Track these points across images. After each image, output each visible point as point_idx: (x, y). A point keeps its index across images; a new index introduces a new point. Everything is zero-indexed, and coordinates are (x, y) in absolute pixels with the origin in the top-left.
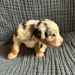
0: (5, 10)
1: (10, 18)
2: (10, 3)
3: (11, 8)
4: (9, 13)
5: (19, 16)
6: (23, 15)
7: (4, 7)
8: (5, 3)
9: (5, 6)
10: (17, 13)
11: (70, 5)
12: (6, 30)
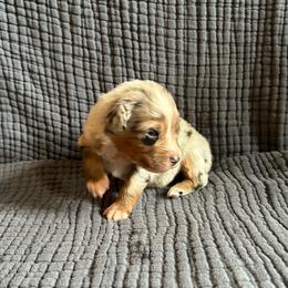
0: (44, 56)
1: (56, 87)
2: (64, 37)
3: (64, 54)
4: (56, 69)
5: (89, 81)
6: (104, 81)
7: (43, 48)
8: (46, 36)
9: (46, 45)
10: (84, 69)
11: (262, 70)
12: (33, 127)
